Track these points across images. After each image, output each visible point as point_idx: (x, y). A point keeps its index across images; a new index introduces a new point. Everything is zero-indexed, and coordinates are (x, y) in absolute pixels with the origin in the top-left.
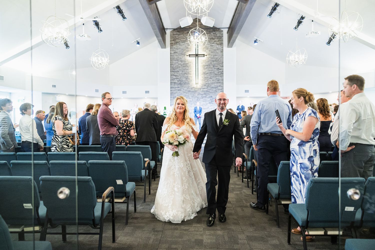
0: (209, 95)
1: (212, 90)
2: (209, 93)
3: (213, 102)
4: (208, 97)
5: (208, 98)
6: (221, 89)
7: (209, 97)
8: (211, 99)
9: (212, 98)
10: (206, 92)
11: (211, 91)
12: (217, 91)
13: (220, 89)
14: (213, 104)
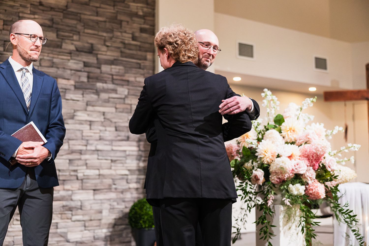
0: (75, 37)
1: (97, 14)
2: (80, 27)
3: (99, 85)
4: (72, 48)
5: (70, 53)
6: (143, 17)
7: (79, 50)
8: (86, 65)
9: (91, 59)
10: (58, 17)
11: (88, 15)
12: (124, 24)
13: (136, 15)
14: (97, 92)
